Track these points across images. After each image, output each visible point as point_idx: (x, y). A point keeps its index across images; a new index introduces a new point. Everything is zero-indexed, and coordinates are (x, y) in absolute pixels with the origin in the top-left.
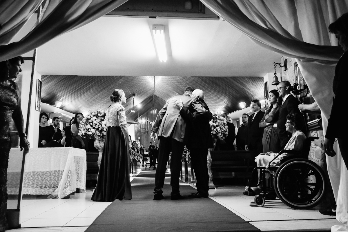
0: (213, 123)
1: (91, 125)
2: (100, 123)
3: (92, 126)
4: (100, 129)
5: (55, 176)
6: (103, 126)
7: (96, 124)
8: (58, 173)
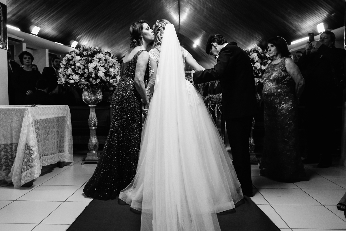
0: (261, 65)
1: (72, 69)
2: (86, 65)
3: (74, 70)
4: (86, 75)
5: (6, 152)
6: (91, 70)
7: (79, 68)
8: (12, 148)
